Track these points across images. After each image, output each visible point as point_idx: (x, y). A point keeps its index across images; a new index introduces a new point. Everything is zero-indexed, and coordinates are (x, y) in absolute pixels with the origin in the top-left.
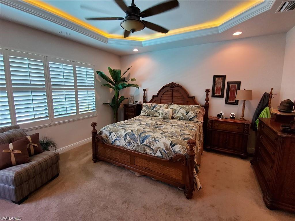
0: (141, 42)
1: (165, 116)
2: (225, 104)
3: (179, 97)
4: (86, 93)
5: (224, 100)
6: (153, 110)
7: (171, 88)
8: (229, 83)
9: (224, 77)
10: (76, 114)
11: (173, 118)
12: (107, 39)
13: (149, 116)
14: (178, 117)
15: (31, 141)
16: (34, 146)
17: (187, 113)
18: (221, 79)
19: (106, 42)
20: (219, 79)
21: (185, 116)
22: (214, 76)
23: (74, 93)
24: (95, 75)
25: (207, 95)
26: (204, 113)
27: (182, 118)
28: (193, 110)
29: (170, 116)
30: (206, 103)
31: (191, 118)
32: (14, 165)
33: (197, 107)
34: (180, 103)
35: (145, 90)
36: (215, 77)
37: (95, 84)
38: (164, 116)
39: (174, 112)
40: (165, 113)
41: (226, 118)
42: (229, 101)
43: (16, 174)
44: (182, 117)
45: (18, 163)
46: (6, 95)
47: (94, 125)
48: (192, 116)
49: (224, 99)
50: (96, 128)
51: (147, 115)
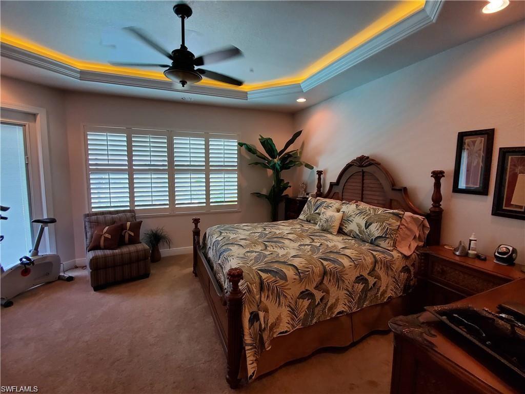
0: (299, 85)
1: (325, 225)
2: (492, 214)
3: (374, 189)
4: (222, 176)
5: (488, 202)
6: (315, 211)
7: (360, 169)
8: (504, 152)
9: (489, 135)
10: (205, 205)
11: (341, 232)
12: (246, 93)
13: (310, 222)
14: (351, 231)
15: (128, 228)
16: (129, 234)
17: (368, 225)
18: (480, 142)
19: (246, 98)
20: (474, 143)
21: (364, 231)
22: (459, 133)
23: (204, 176)
24: (239, 150)
25: (437, 185)
26: (427, 232)
27: (358, 235)
28: (381, 220)
29: (334, 226)
30: (434, 206)
31: (374, 238)
32: (102, 249)
33: (393, 213)
34: (376, 202)
35: (320, 173)
36: (462, 136)
37: (239, 162)
38: (322, 226)
39: (344, 220)
40: (324, 219)
41: (478, 257)
42: (504, 208)
43: (93, 257)
44: (358, 233)
45: (105, 248)
46: (127, 176)
47: (196, 221)
48: (377, 234)
49: (489, 200)
50: (199, 225)
51: (305, 219)
